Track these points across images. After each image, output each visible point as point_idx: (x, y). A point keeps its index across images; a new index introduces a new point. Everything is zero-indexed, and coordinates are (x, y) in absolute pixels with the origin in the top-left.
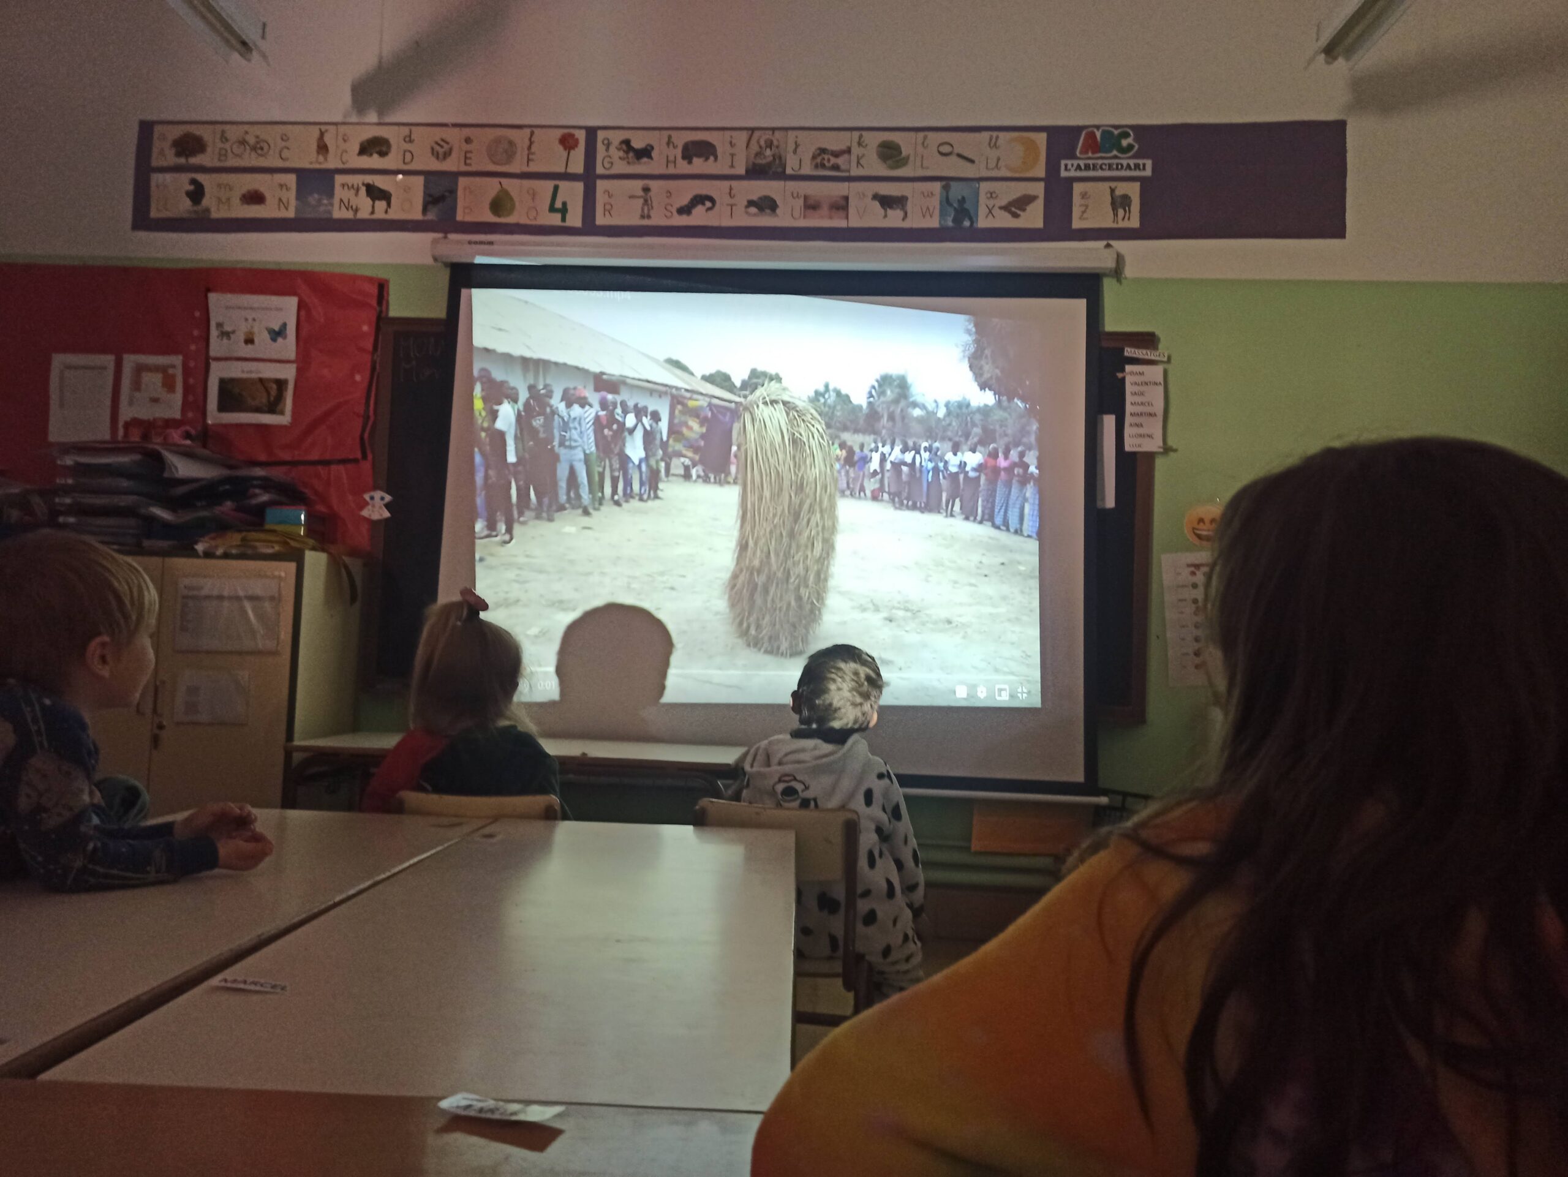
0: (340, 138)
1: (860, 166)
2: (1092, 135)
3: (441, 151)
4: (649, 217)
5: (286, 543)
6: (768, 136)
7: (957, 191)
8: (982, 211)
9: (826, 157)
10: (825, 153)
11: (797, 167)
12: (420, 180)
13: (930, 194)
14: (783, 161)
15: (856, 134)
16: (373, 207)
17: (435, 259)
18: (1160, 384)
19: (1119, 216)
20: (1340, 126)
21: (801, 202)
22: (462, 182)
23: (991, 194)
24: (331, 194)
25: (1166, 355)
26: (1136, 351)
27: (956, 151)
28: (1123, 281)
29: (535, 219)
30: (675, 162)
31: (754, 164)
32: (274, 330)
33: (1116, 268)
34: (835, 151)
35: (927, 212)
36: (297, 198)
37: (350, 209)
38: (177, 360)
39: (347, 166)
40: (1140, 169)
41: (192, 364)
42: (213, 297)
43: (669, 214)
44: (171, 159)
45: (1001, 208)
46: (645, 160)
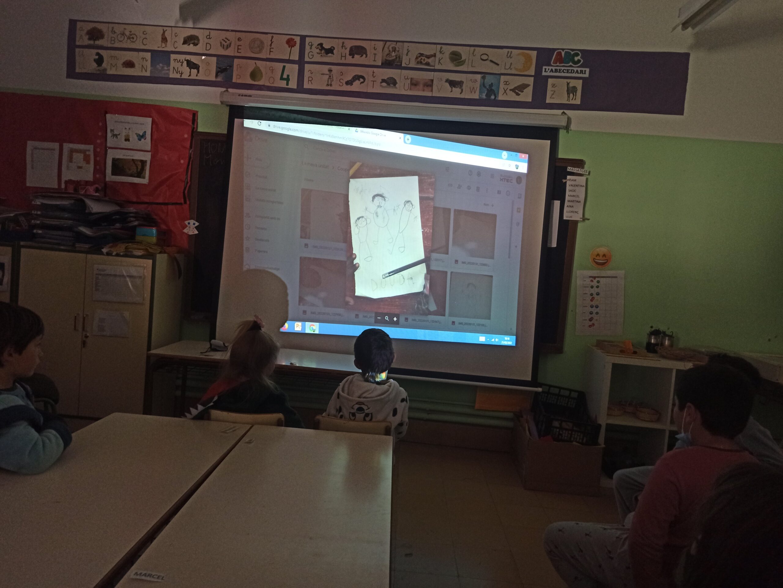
0: (173, 34)
1: (440, 63)
2: (559, 54)
3: (225, 44)
4: (331, 85)
5: (146, 250)
6: (393, 46)
7: (489, 80)
8: (501, 91)
9: (423, 58)
10: (422, 57)
11: (408, 63)
12: (215, 59)
13: (475, 81)
14: (401, 60)
15: (439, 47)
16: (190, 72)
17: (222, 103)
18: (584, 186)
19: (570, 97)
20: (687, 55)
21: (409, 81)
22: (236, 60)
23: (506, 82)
24: (168, 64)
25: (588, 171)
26: (573, 168)
27: (490, 59)
28: (570, 131)
29: (273, 83)
30: (345, 56)
31: (386, 60)
32: (140, 135)
33: (566, 126)
34: (428, 55)
35: (472, 90)
36: (152, 65)
37: (178, 73)
38: (91, 147)
39: (176, 50)
40: (583, 73)
41: (98, 150)
42: (108, 116)
43: (341, 84)
44: (87, 42)
45: (511, 90)
46: (330, 54)
